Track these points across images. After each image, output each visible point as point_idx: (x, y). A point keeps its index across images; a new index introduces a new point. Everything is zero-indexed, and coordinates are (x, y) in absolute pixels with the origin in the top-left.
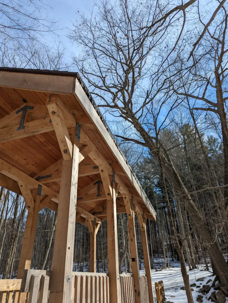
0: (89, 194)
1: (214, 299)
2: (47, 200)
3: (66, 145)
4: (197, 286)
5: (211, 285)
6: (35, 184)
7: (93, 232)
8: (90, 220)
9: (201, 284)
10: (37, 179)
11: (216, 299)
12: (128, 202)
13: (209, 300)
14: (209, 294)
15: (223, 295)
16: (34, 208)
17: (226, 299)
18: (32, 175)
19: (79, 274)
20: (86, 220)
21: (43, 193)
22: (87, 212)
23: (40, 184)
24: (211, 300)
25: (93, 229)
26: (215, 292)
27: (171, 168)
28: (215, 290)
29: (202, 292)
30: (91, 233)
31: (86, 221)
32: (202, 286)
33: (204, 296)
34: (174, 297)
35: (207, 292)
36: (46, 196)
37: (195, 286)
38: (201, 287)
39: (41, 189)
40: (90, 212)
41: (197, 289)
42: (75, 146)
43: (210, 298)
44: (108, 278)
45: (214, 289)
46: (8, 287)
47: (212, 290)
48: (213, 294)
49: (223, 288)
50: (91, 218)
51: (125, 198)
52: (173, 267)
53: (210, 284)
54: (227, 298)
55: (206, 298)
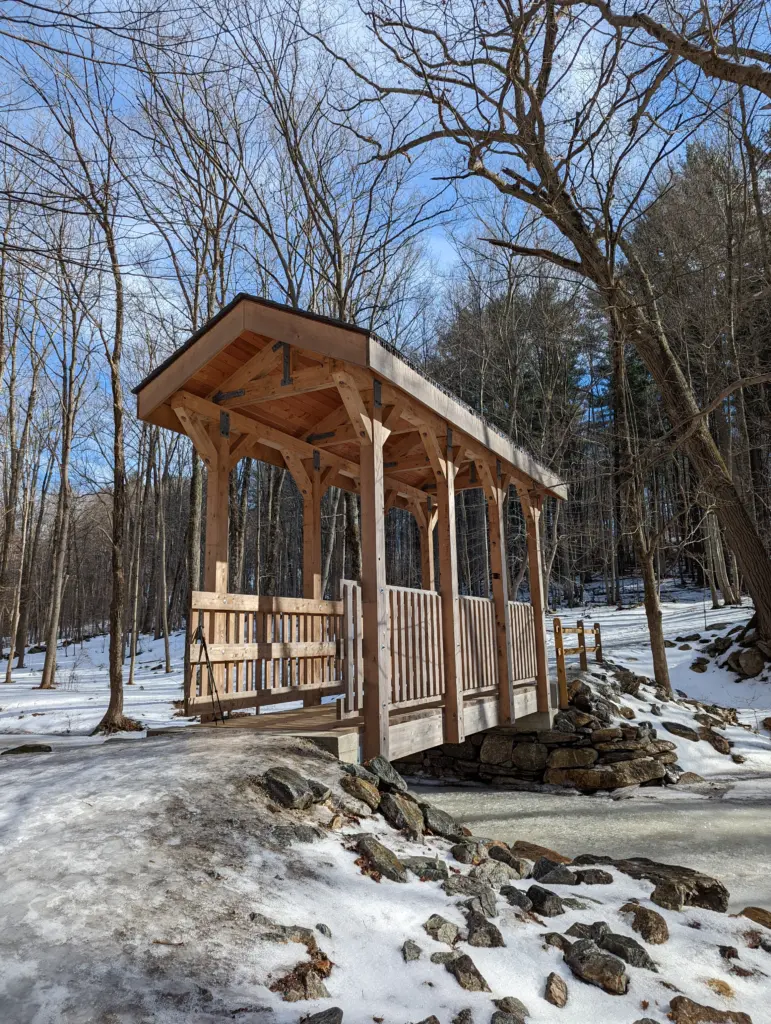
0: (409, 454)
1: (733, 665)
2: (331, 475)
3: (360, 421)
4: (702, 639)
5: (734, 639)
6: (308, 450)
7: (425, 525)
8: (417, 502)
9: (713, 636)
10: (309, 441)
11: (739, 665)
12: (486, 473)
13: (721, 667)
14: (724, 657)
15: (758, 658)
16: (313, 493)
17: (764, 667)
18: (297, 435)
19: (395, 588)
20: (410, 502)
21: (323, 464)
22: (409, 487)
23: (316, 448)
24: (726, 667)
25: (424, 521)
26: (739, 652)
27: (653, 343)
28: (741, 648)
29: (709, 652)
30: (422, 527)
31: (410, 505)
32: (713, 640)
33: (712, 661)
34: (636, 659)
35: (722, 652)
36: (329, 468)
37: (697, 639)
38: (713, 642)
39: (318, 457)
40: (415, 486)
41: (700, 646)
42: (375, 421)
43: (725, 663)
44: (440, 598)
45: (740, 646)
46: (298, 608)
47: (735, 648)
48: (736, 656)
49: (761, 644)
50: (418, 497)
51: (481, 467)
52: (674, 601)
53: (734, 636)
54: (767, 665)
55: (717, 663)
